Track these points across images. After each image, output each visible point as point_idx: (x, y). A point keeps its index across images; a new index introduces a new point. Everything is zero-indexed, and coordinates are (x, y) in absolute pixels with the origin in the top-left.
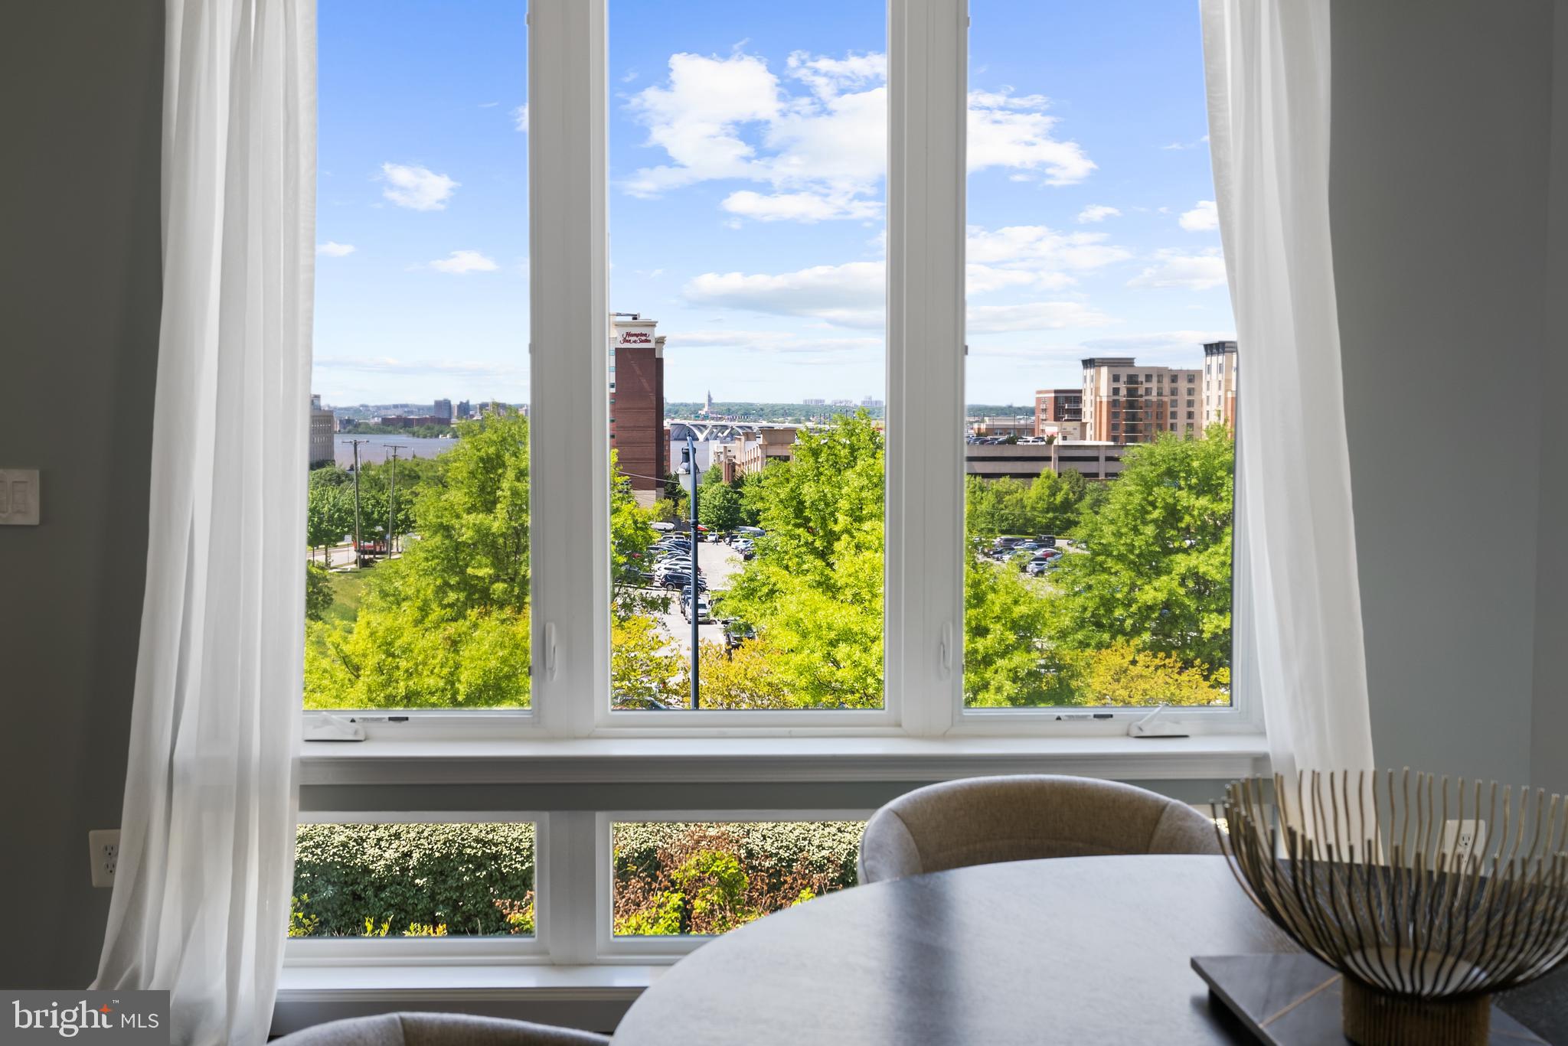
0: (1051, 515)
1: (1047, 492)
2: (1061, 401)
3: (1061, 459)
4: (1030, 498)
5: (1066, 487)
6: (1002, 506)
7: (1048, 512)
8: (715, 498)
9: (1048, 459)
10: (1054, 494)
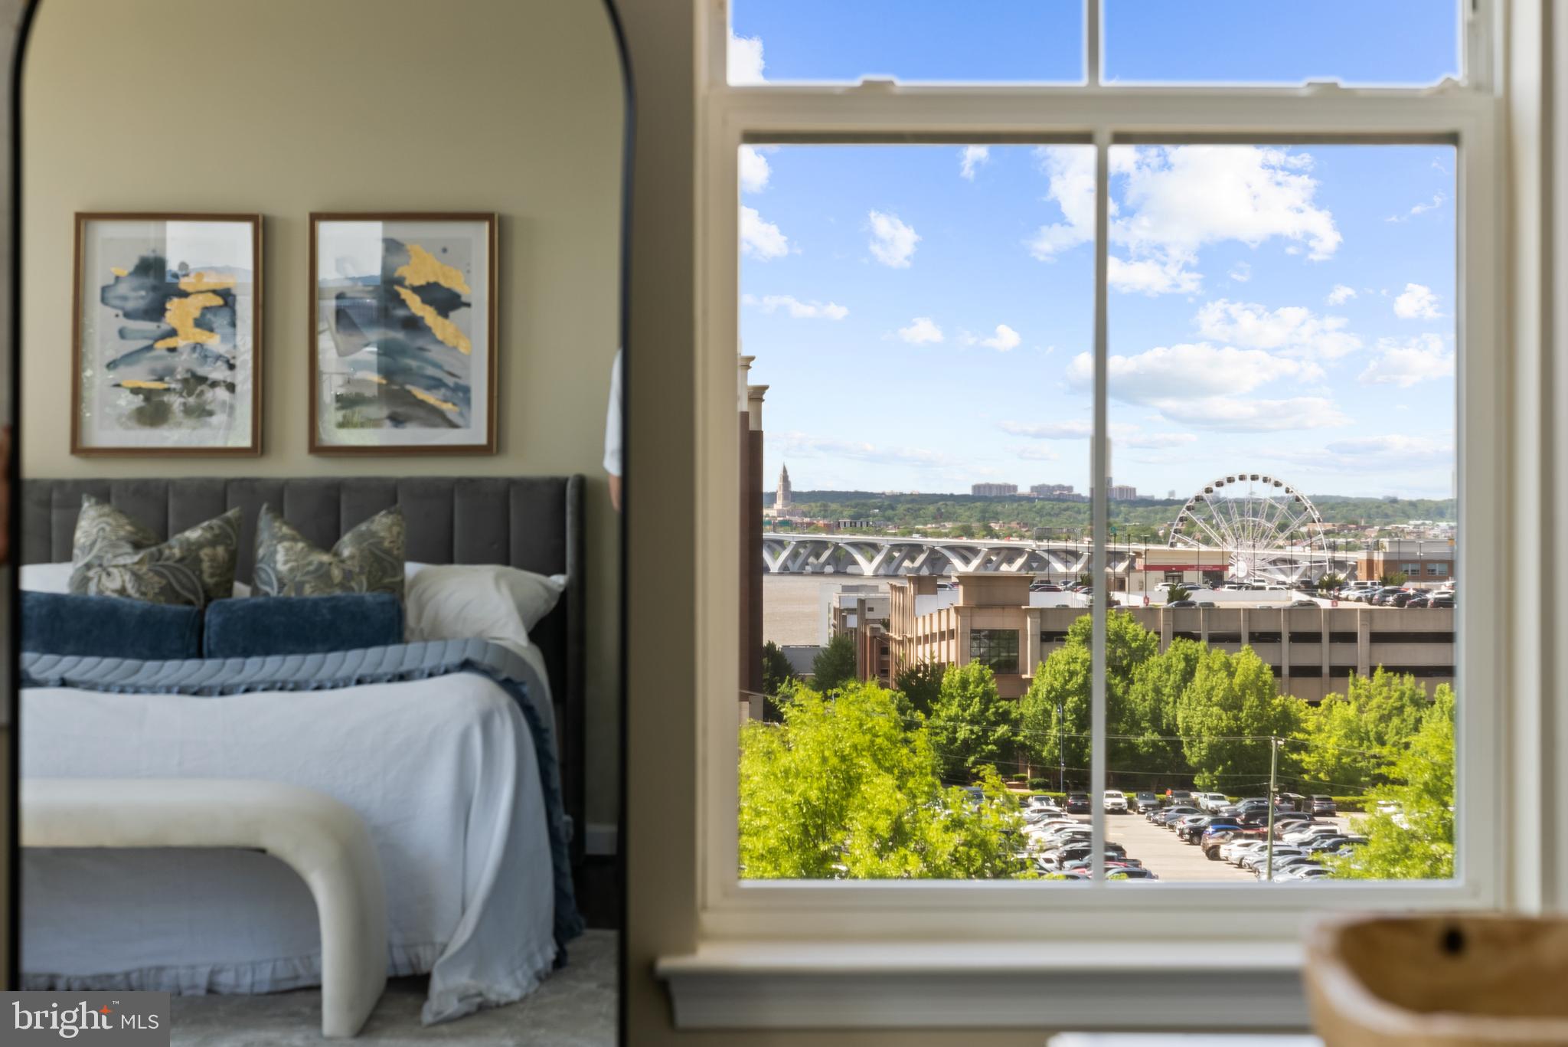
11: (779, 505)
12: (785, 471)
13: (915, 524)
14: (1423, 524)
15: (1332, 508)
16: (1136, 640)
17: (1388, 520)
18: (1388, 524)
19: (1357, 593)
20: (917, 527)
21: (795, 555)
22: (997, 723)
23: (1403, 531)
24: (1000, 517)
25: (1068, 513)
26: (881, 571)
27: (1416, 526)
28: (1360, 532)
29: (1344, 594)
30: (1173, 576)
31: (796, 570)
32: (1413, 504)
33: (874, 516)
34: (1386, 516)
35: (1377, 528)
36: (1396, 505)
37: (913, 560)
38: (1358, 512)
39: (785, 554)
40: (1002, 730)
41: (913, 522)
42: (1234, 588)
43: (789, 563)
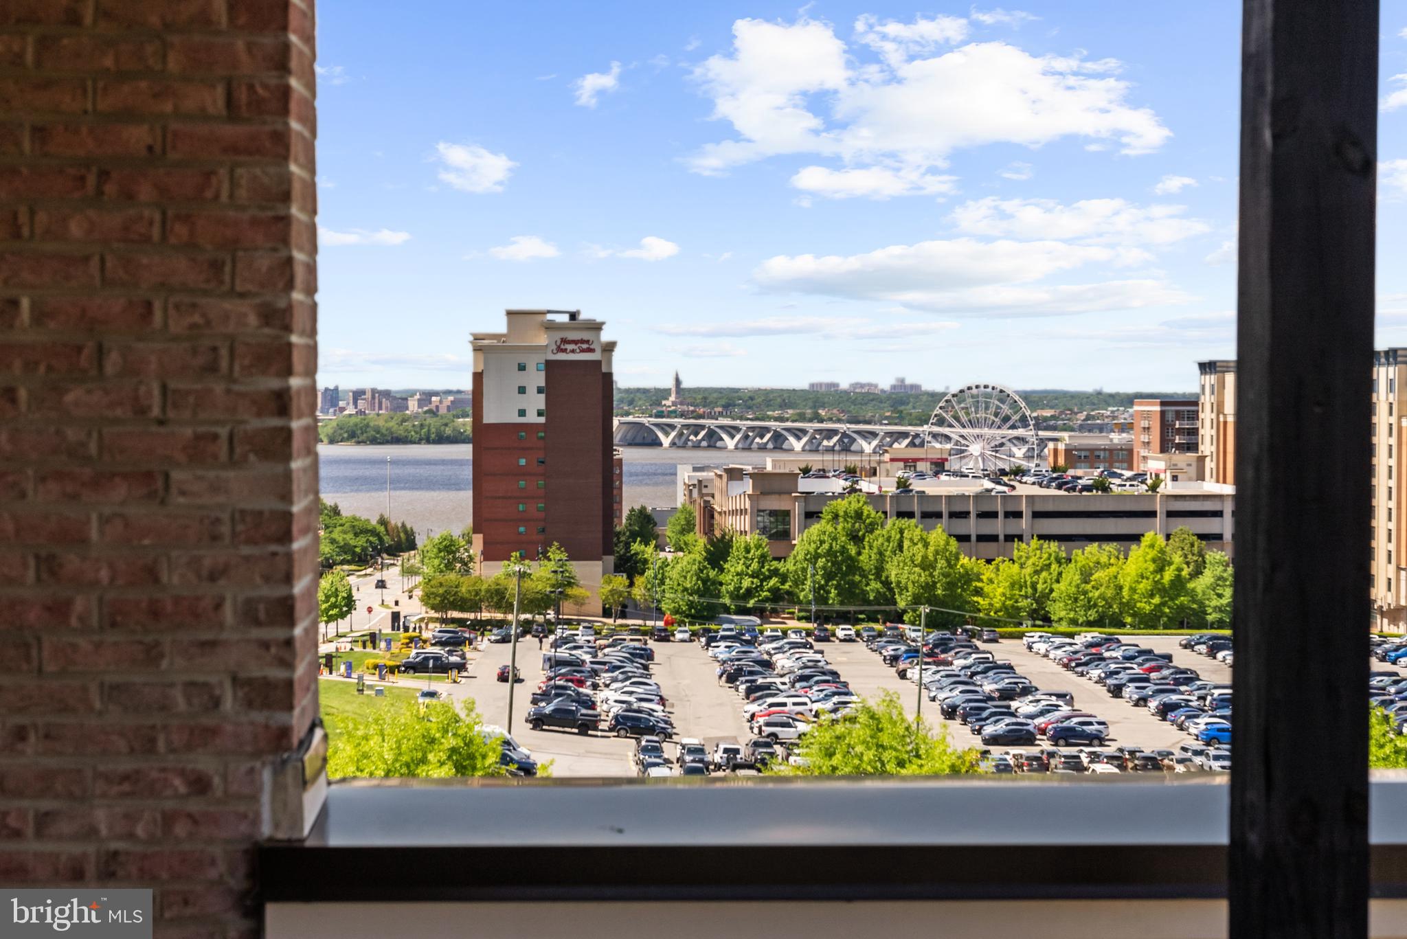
0: (1157, 600)
1: (1152, 567)
2: (1170, 417)
3: (1171, 514)
4: (1128, 574)
5: (1177, 559)
6: (1089, 587)
7: (1152, 596)
8: (685, 577)
9: (1153, 514)
10: (1161, 570)
11: (673, 398)
12: (677, 375)
13: (768, 411)
14: (1118, 410)
15: (1056, 399)
16: (869, 518)
17: (1094, 407)
18: (1093, 410)
19: (1033, 479)
20: (768, 413)
21: (681, 434)
22: (770, 577)
23: (1103, 415)
24: (826, 405)
25: (874, 402)
26: (740, 446)
27: (1113, 412)
28: (1073, 416)
29: (1025, 479)
30: (910, 466)
31: (681, 445)
32: (1112, 396)
33: (739, 405)
34: (1094, 404)
35: (1085, 413)
36: (1100, 396)
37: (762, 438)
38: (1074, 401)
39: (673, 434)
40: (773, 581)
41: (766, 409)
42: (949, 475)
43: (677, 441)
